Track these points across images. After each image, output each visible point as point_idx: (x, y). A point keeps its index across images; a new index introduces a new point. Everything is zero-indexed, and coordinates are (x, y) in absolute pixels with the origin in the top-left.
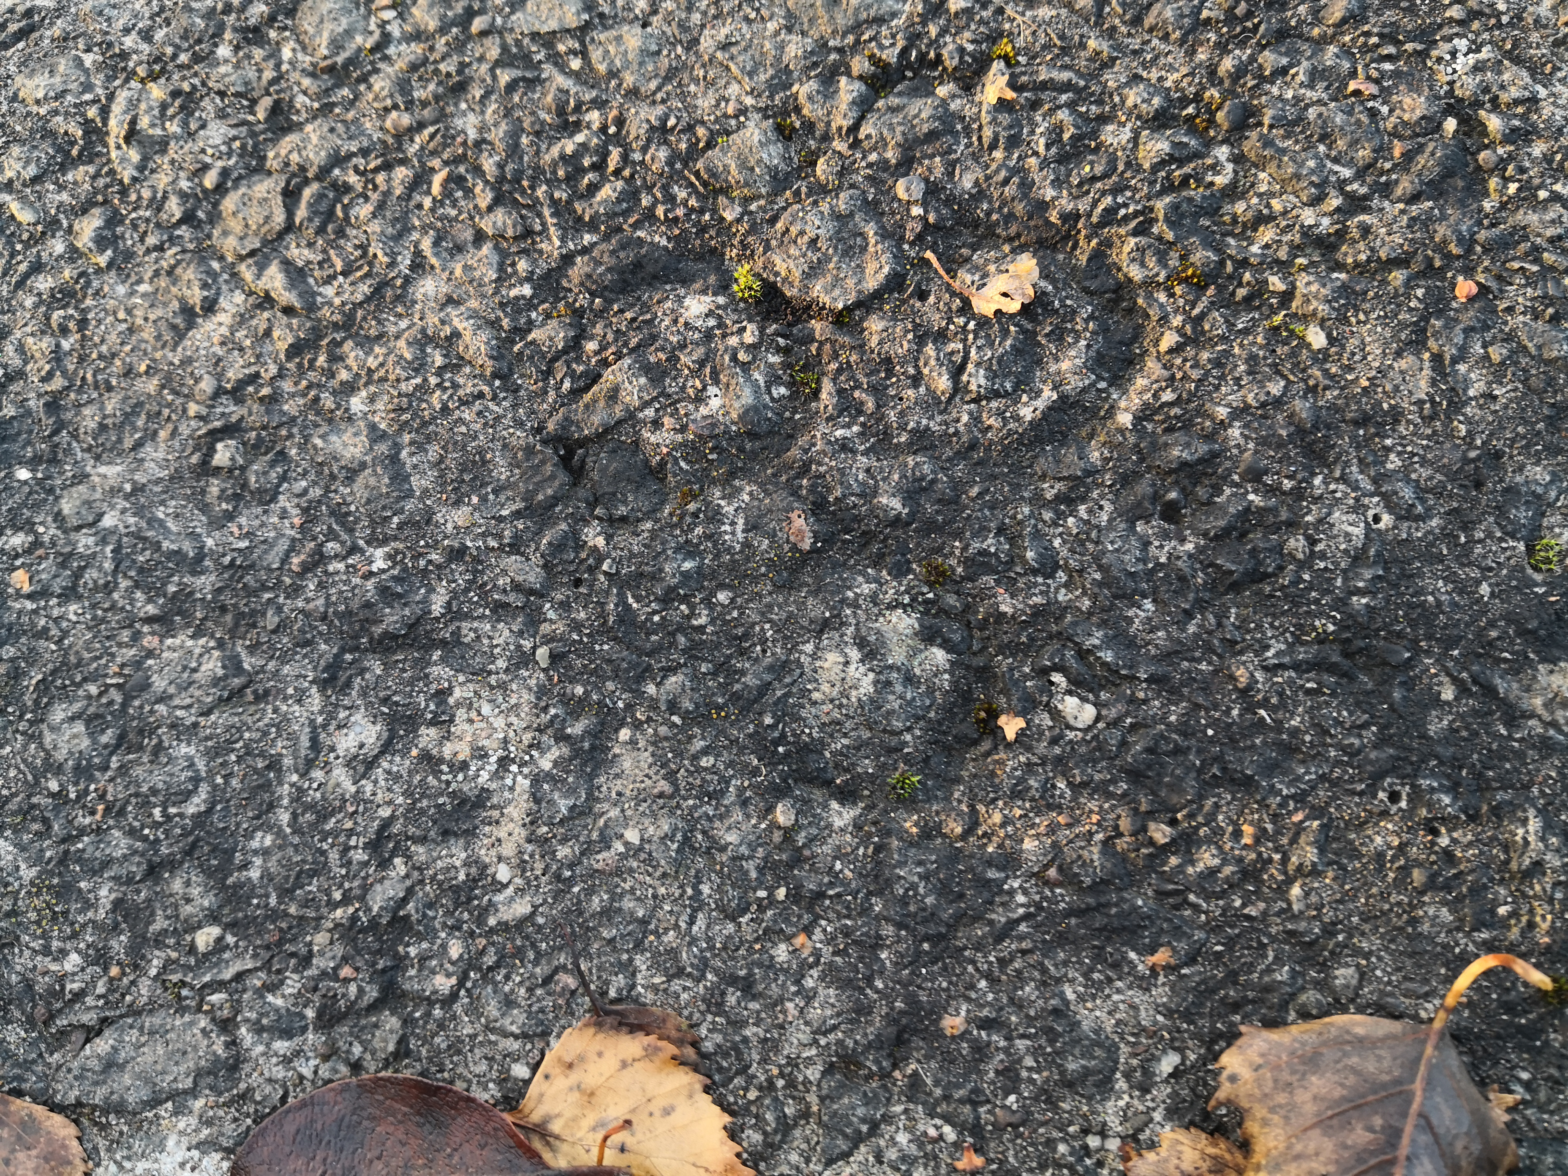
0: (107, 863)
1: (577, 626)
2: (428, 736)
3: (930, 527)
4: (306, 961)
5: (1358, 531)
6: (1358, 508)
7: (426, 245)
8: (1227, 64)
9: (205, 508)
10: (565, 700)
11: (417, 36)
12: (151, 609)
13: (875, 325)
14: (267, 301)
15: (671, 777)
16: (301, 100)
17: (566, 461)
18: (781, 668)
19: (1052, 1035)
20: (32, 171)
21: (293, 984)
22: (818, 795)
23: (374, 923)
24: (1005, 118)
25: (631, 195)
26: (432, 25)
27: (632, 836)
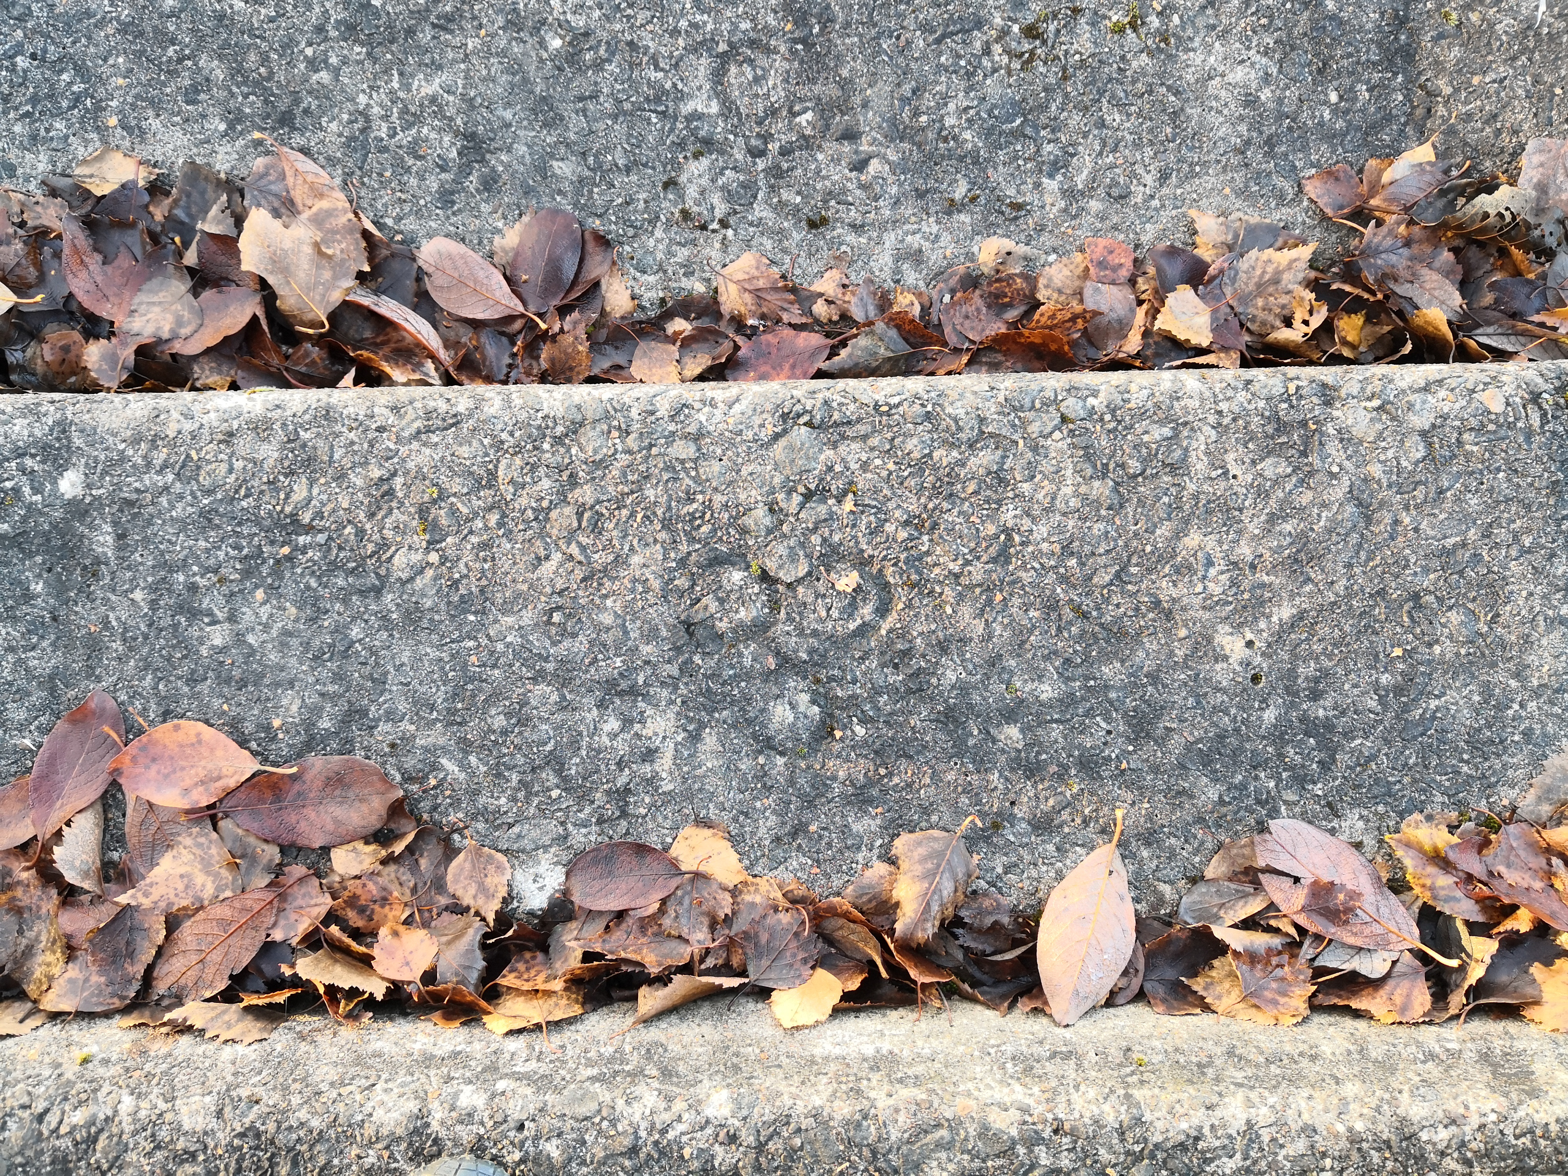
0: (515, 767)
1: (691, 692)
2: (637, 727)
3: (816, 664)
4: (593, 802)
5: (954, 678)
6: (955, 670)
7: (635, 542)
8: (931, 506)
9: (550, 638)
10: (687, 717)
11: (629, 452)
12: (529, 675)
13: (801, 590)
14: (571, 557)
15: (723, 745)
16: (581, 474)
17: (687, 630)
18: (763, 711)
19: (843, 833)
20: (465, 490)
21: (588, 810)
22: (772, 753)
23: (617, 790)
24: (852, 517)
25: (714, 531)
26: (636, 449)
27: (709, 765)
